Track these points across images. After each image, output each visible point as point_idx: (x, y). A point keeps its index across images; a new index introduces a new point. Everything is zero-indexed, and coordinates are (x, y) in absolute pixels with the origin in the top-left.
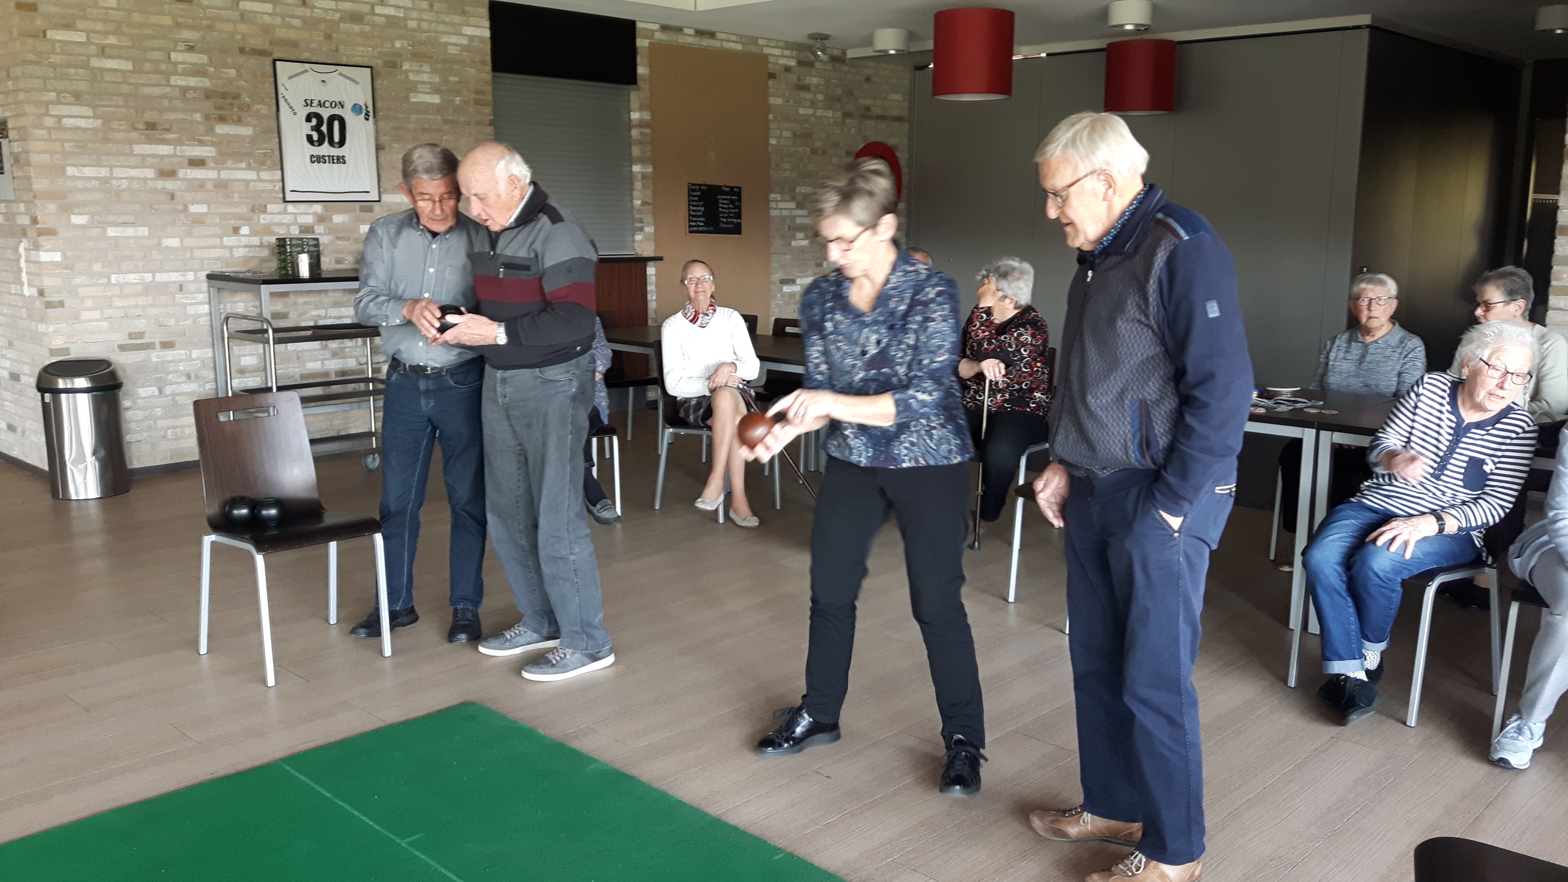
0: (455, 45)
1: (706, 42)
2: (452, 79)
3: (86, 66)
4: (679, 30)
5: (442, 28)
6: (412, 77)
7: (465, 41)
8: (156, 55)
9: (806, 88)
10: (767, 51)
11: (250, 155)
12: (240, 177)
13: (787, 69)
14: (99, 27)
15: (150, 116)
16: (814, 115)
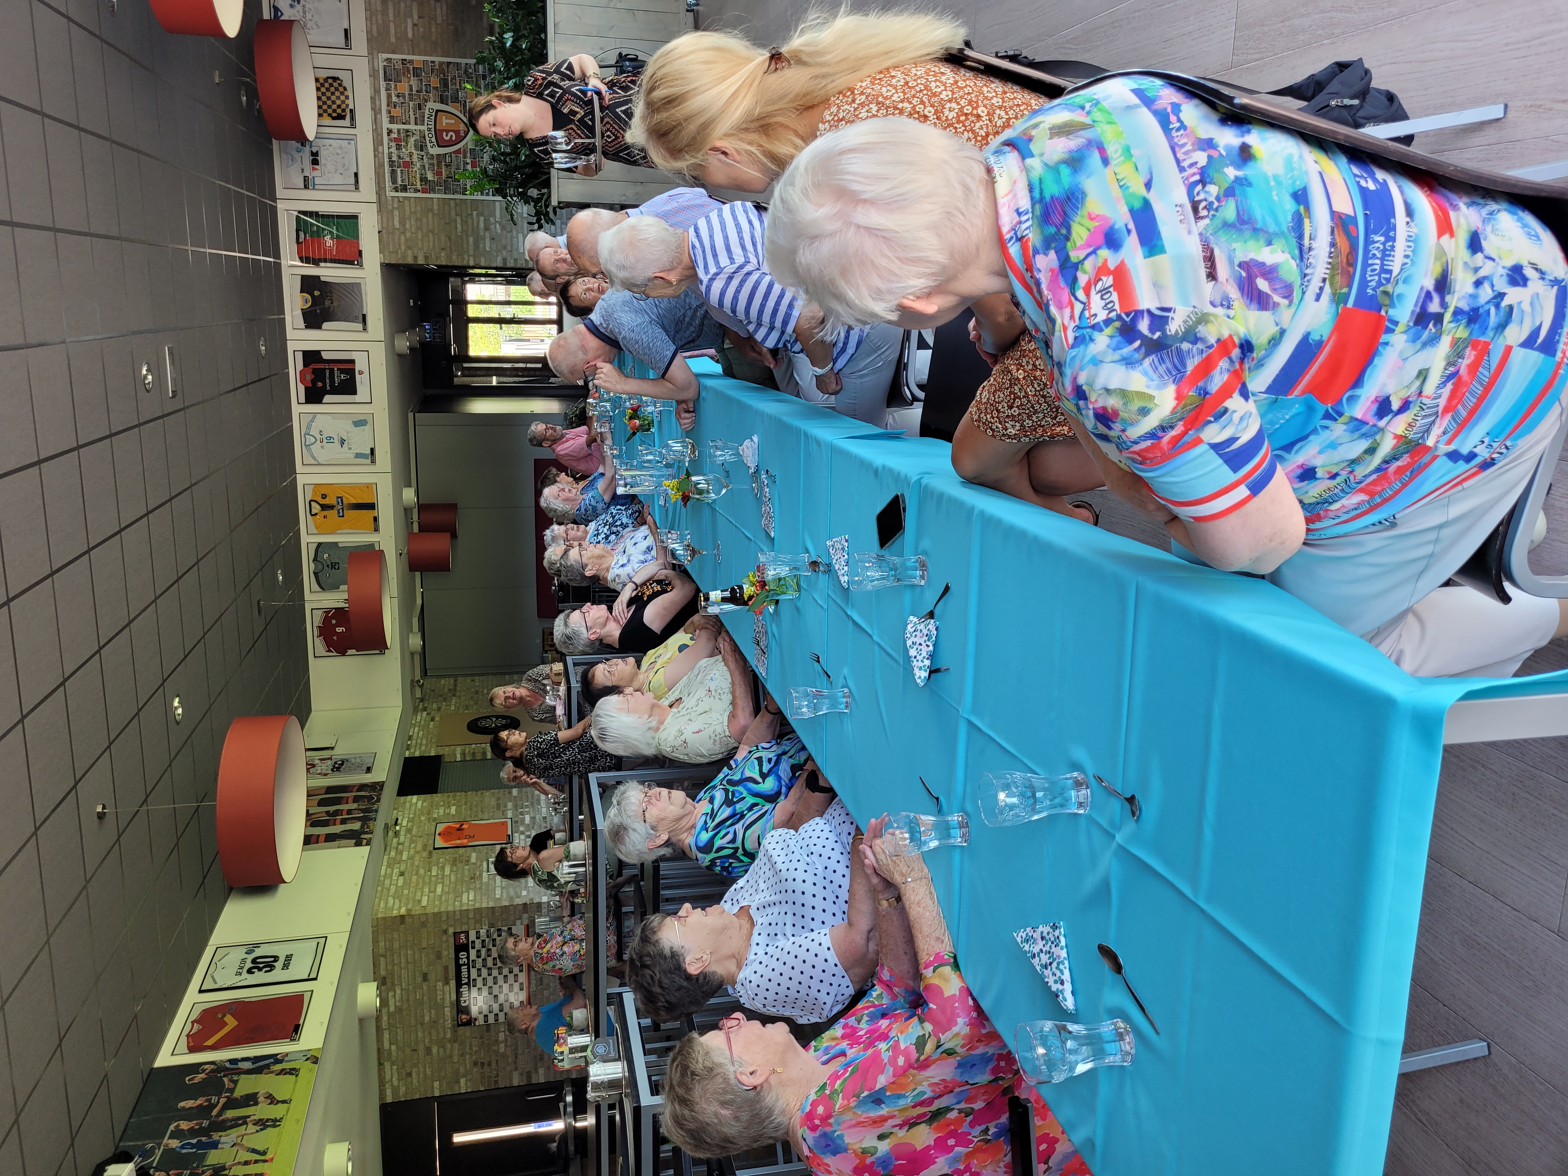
0: (422, 805)
2: (441, 805)
3: (441, 896)
5: (413, 808)
6: (441, 813)
7: (420, 803)
8: (433, 879)
9: (439, 709)
13: (428, 714)
14: (419, 894)
15: (466, 879)
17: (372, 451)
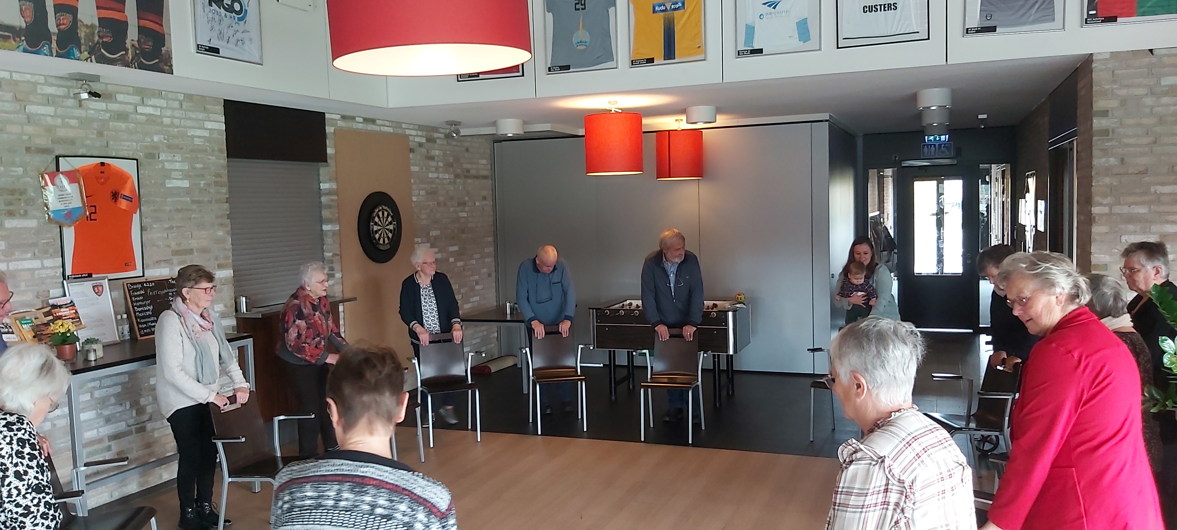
0: (199, 137)
1: (371, 127)
2: (198, 166)
4: (353, 118)
5: (189, 123)
6: (167, 166)
7: (206, 134)
9: (432, 158)
10: (408, 132)
11: (35, 245)
12: (26, 267)
13: (420, 145)
16: (438, 178)
17: (760, 51)
